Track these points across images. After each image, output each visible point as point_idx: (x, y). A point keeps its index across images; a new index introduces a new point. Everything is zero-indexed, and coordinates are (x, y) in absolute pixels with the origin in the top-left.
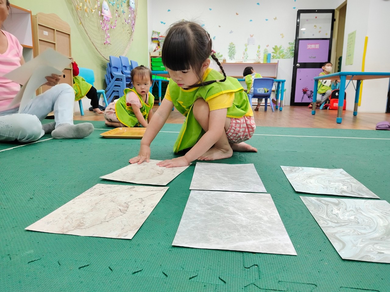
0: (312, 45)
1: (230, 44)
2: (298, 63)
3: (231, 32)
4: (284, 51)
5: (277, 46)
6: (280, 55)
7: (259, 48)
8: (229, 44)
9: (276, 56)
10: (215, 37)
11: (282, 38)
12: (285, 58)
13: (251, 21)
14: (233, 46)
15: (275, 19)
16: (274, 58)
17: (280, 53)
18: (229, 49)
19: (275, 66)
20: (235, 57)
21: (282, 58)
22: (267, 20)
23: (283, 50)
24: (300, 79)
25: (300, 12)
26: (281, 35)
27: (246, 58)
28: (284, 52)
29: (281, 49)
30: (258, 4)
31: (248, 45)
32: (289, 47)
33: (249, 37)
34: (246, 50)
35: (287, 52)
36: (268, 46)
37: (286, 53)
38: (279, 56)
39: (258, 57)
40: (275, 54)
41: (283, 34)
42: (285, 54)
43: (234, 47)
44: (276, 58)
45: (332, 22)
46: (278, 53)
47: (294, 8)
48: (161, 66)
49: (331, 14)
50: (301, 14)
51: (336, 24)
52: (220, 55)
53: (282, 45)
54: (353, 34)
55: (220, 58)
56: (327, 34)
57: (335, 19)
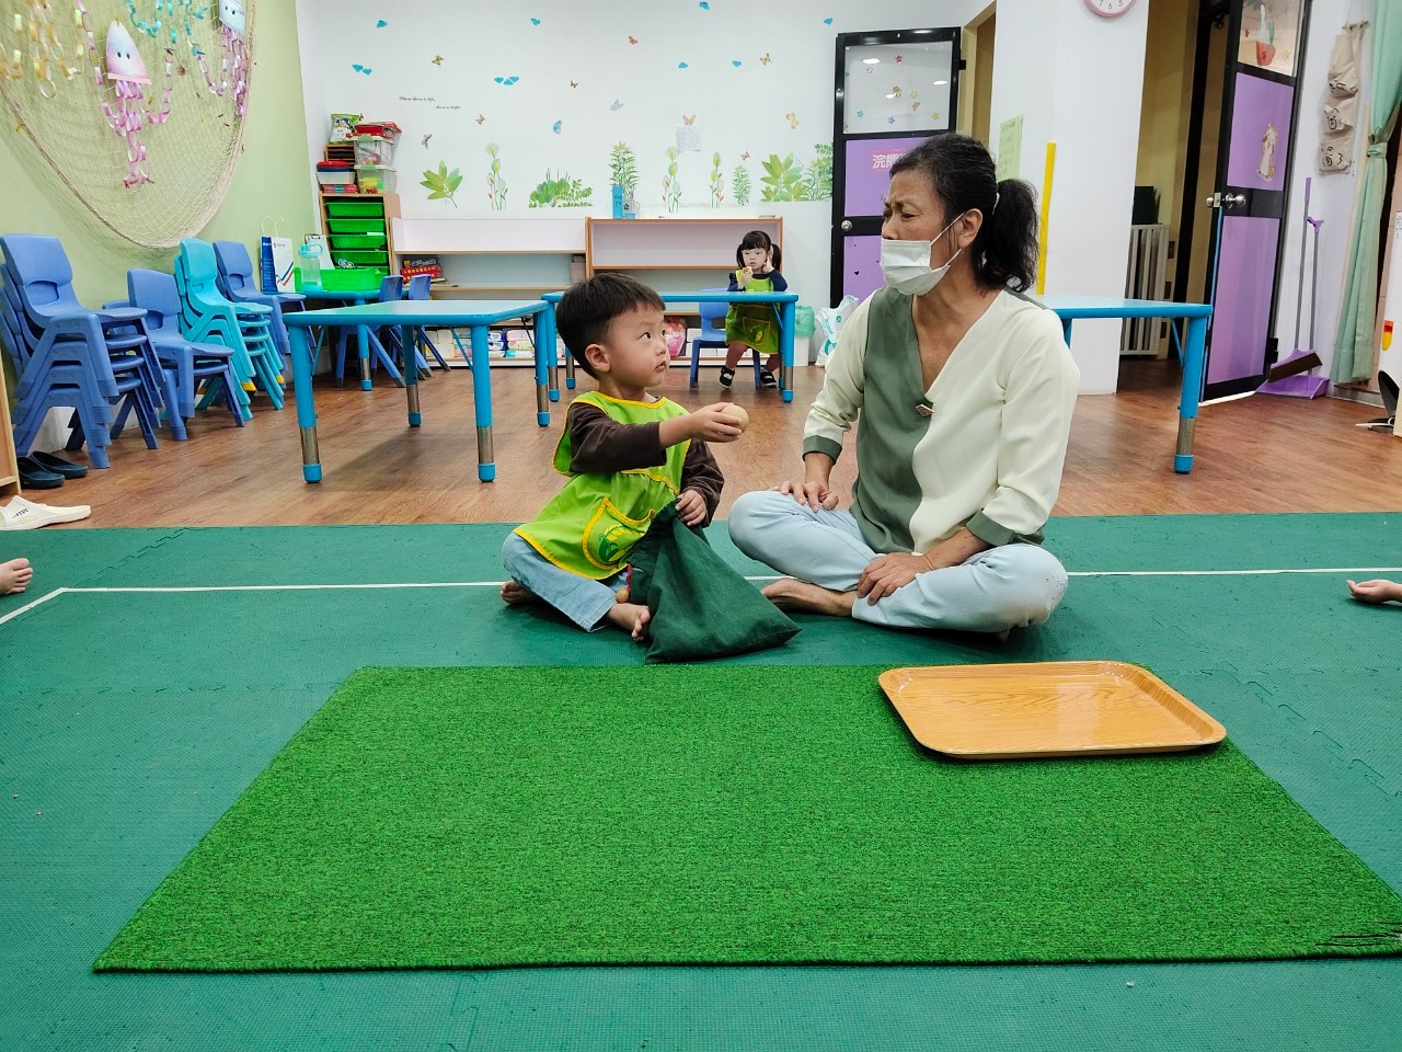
0: (888, 157)
1: (616, 148)
2: (848, 219)
3: (617, 106)
4: (801, 173)
5: (775, 156)
6: (789, 189)
7: (717, 163)
8: (612, 150)
9: (776, 191)
10: (559, 122)
11: (793, 128)
12: (807, 199)
13: (683, 65)
14: (626, 156)
15: (766, 60)
16: (769, 199)
17: (788, 182)
18: (614, 166)
19: (777, 223)
20: (637, 192)
21: (797, 197)
22: (737, 64)
23: (798, 170)
24: (857, 273)
25: (846, 42)
26: (788, 116)
27: (675, 199)
28: (801, 176)
29: (792, 167)
30: (704, 5)
31: (679, 152)
32: (819, 160)
33: (682, 124)
34: (671, 172)
35: (810, 177)
36: (746, 156)
37: (809, 181)
38: (784, 190)
39: (715, 196)
40: (772, 184)
41: (794, 115)
42: (805, 184)
43: (631, 159)
44: (778, 200)
45: (955, 74)
46: (782, 178)
47: (828, 21)
48: (369, 234)
49: (950, 44)
50: (847, 48)
51: (968, 76)
52: (582, 188)
53: (792, 155)
54: (1013, 125)
55: (584, 200)
56: (936, 116)
57: (965, 62)
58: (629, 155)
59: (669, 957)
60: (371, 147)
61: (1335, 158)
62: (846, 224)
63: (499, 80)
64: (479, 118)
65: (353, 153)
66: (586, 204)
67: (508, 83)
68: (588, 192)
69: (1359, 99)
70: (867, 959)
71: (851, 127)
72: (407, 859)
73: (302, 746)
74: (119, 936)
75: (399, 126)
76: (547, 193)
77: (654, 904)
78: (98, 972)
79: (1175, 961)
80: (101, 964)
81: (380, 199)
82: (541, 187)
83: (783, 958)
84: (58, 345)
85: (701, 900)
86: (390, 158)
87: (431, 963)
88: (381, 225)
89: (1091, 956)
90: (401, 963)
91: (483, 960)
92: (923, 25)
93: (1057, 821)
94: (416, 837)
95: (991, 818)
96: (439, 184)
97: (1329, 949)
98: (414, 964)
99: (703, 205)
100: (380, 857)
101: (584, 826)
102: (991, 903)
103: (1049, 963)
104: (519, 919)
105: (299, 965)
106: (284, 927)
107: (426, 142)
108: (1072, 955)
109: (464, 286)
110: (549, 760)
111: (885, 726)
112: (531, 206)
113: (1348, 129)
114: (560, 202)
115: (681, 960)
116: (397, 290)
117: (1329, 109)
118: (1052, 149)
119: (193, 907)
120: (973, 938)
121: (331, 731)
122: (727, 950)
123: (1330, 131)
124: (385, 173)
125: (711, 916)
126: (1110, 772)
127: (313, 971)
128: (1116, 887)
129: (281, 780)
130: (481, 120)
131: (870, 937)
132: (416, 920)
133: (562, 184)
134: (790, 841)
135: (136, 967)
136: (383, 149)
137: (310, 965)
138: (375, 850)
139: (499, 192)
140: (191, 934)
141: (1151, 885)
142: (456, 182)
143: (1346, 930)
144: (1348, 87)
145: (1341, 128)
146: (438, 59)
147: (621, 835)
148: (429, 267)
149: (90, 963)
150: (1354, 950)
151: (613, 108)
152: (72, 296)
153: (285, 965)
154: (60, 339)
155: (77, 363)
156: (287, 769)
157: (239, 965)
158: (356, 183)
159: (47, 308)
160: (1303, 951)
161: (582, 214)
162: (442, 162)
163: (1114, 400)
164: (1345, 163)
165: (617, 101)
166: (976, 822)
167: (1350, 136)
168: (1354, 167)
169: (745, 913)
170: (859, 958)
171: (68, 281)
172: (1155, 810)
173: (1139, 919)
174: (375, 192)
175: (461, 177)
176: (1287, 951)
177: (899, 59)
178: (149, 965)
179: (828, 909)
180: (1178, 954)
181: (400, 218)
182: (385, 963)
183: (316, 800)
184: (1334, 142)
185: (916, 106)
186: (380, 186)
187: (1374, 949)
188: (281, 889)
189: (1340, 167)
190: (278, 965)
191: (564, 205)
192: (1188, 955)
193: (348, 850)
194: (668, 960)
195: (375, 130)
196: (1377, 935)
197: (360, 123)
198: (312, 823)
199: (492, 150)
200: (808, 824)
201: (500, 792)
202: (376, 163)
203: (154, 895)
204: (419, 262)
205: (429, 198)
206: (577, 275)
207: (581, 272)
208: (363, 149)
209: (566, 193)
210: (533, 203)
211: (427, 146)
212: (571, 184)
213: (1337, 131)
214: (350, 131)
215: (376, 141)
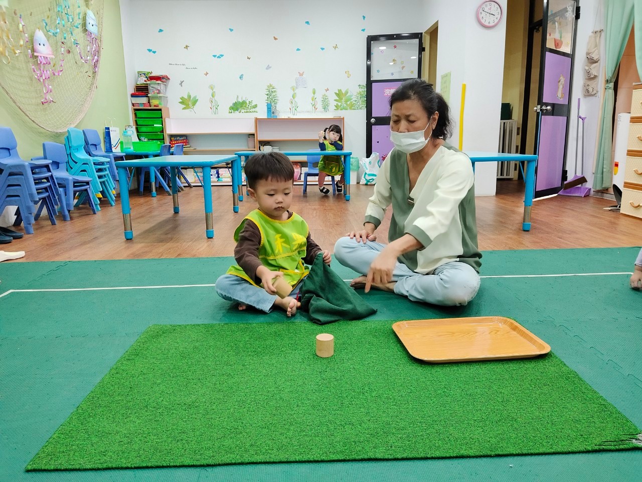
1: (268, 86)
2: (374, 118)
3: (268, 67)
5: (341, 90)
6: (347, 104)
7: (314, 93)
8: (266, 87)
9: (341, 106)
10: (242, 75)
11: (348, 77)
12: (355, 109)
13: (298, 50)
15: (335, 47)
16: (338, 109)
17: (346, 102)
18: (267, 95)
19: (342, 120)
20: (278, 106)
21: (351, 108)
22: (323, 49)
23: (352, 96)
24: (378, 142)
25: (371, 39)
26: (346, 72)
27: (296, 109)
28: (352, 99)
29: (349, 94)
30: (307, 23)
31: (297, 88)
32: (360, 92)
33: (298, 76)
34: (294, 97)
35: (356, 99)
36: (327, 90)
37: (356, 101)
38: (345, 105)
39: (313, 108)
40: (339, 102)
41: (349, 72)
42: (354, 102)
43: (275, 91)
44: (342, 110)
45: (420, 53)
46: (343, 100)
47: (363, 30)
48: (155, 125)
49: (418, 40)
50: (372, 42)
51: (426, 55)
52: (253, 105)
53: (348, 89)
54: (446, 76)
55: (254, 110)
56: (412, 72)
57: (424, 48)
58: (274, 90)
59: (298, 458)
60: (156, 86)
61: (590, 90)
62: (373, 120)
63: (215, 56)
64: (205, 73)
65: (148, 89)
67: (219, 57)
68: (255, 106)
69: (600, 63)
70: (390, 457)
71: (374, 77)
72: (174, 415)
73: (124, 362)
74: (38, 454)
75: (169, 77)
76: (237, 107)
77: (290, 434)
78: (28, 471)
79: (532, 454)
80: (30, 468)
81: (160, 110)
82: (235, 104)
83: (351, 457)
84: (10, 177)
85: (313, 431)
86: (164, 91)
87: (186, 464)
88: (161, 121)
89: (493, 453)
90: (172, 464)
91: (211, 462)
92: (405, 32)
93: (476, 390)
94: (178, 404)
95: (445, 390)
96: (188, 103)
97: (601, 447)
98: (178, 464)
99: (308, 112)
100: (161, 414)
101: (257, 397)
102: (447, 430)
103: (473, 457)
104: (227, 442)
105: (124, 466)
106: (116, 447)
107: (181, 84)
108: (484, 453)
109: (198, 149)
110: (241, 367)
111: (396, 348)
112: (229, 113)
113: (595, 77)
114: (243, 111)
115: (303, 460)
116: (168, 151)
117: (587, 68)
118: (464, 87)
119: (73, 439)
120: (439, 446)
121: (138, 355)
122: (325, 455)
123: (588, 78)
124: (163, 98)
125: (317, 439)
126: (499, 367)
127: (131, 468)
128: (503, 421)
129: (114, 379)
130: (207, 74)
131: (391, 447)
132: (179, 443)
133: (244, 102)
134: (353, 403)
135: (46, 468)
136: (162, 87)
137: (129, 465)
138: (160, 411)
139: (215, 107)
140: (72, 452)
141: (519, 419)
142: (195, 102)
143: (609, 438)
144: (595, 59)
145: (592, 76)
146: (187, 47)
147: (275, 402)
148: (183, 140)
149: (24, 467)
150: (612, 448)
152: (17, 155)
153: (117, 466)
154: (11, 174)
155: (19, 185)
156: (117, 373)
157: (96, 466)
158: (149, 102)
159: (5, 160)
160: (590, 448)
161: (253, 116)
162: (189, 93)
163: (495, 198)
164: (595, 92)
165: (269, 66)
166: (439, 392)
167: (596, 80)
168: (599, 94)
169: (333, 437)
170: (386, 457)
171: (15, 148)
172: (520, 385)
173: (514, 436)
174: (158, 106)
175: (198, 100)
176: (582, 449)
177: (395, 47)
178: (52, 467)
179: (372, 434)
180: (532, 451)
181: (169, 118)
182: (165, 464)
183: (131, 388)
184: (589, 83)
185: (403, 67)
186: (160, 104)
187: (622, 447)
188: (115, 430)
189: (593, 93)
190: (114, 466)
191: (245, 112)
192: (537, 451)
193: (146, 411)
194: (297, 460)
195: (158, 78)
196: (623, 440)
197: (151, 75)
198: (129, 398)
199: (212, 87)
200: (362, 395)
201: (218, 383)
202: (158, 93)
203: (55, 434)
204: (178, 138)
205: (183, 109)
206: (251, 144)
207: (253, 142)
208: (152, 87)
209: (245, 107)
210: (231, 111)
211: (182, 86)
212: (248, 102)
213: (591, 78)
214: (146, 79)
215: (158, 84)
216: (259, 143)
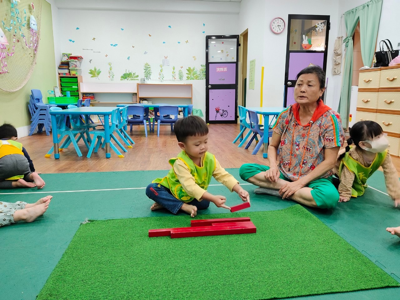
0: (221, 69)
3: (145, 53)
4: (197, 72)
5: (190, 67)
6: (194, 77)
7: (174, 69)
8: (144, 65)
9: (190, 77)
10: (129, 57)
11: (195, 60)
12: (199, 79)
13: (164, 43)
14: (148, 67)
15: (187, 42)
16: (188, 79)
17: (193, 75)
18: (145, 69)
19: (190, 86)
20: (151, 77)
21: (196, 79)
22: (179, 43)
24: (213, 100)
25: (208, 38)
26: (193, 57)
27: (162, 79)
29: (195, 70)
30: (170, 26)
31: (163, 66)
32: (201, 69)
33: (164, 58)
34: (161, 71)
35: (200, 73)
36: (182, 67)
38: (193, 77)
39: (173, 78)
40: (189, 75)
41: (195, 57)
42: (198, 75)
43: (150, 68)
44: (191, 79)
45: (237, 47)
46: (192, 74)
47: (204, 32)
48: (73, 87)
49: (236, 39)
50: (209, 40)
51: (241, 48)
52: (136, 75)
53: (195, 67)
54: (253, 62)
55: (136, 78)
56: (233, 58)
57: (240, 44)
58: (149, 66)
60: (74, 63)
61: (336, 71)
62: (210, 86)
63: (112, 45)
65: (69, 64)
66: (137, 79)
67: (114, 46)
68: (137, 76)
69: (342, 56)
71: (211, 60)
75: (82, 57)
76: (126, 76)
81: (77, 77)
82: (124, 75)
84: (41, 111)
86: (79, 66)
88: (77, 84)
96: (94, 73)
99: (170, 80)
107: (90, 61)
109: (101, 102)
112: (121, 80)
113: (339, 64)
114: (130, 79)
117: (334, 58)
118: (263, 68)
123: (335, 64)
124: (78, 70)
130: (107, 56)
133: (130, 74)
136: (78, 63)
139: (112, 76)
142: (99, 73)
144: (339, 53)
145: (338, 63)
146: (94, 39)
148: (90, 97)
151: (145, 54)
152: (42, 102)
154: (41, 110)
155: (45, 115)
158: (69, 73)
159: (38, 104)
161: (136, 82)
162: (95, 67)
164: (339, 72)
167: (340, 65)
168: (341, 74)
171: (41, 99)
174: (75, 75)
175: (101, 71)
177: (223, 43)
181: (82, 82)
184: (335, 67)
185: (228, 55)
186: (77, 74)
189: (338, 73)
191: (131, 80)
195: (75, 58)
197: (71, 56)
202: (76, 67)
204: (88, 95)
205: (91, 77)
206: (134, 99)
207: (136, 98)
208: (72, 63)
209: (131, 76)
210: (122, 79)
211: (90, 63)
212: (133, 74)
213: (337, 64)
214: (68, 58)
215: (75, 61)
216: (140, 99)
